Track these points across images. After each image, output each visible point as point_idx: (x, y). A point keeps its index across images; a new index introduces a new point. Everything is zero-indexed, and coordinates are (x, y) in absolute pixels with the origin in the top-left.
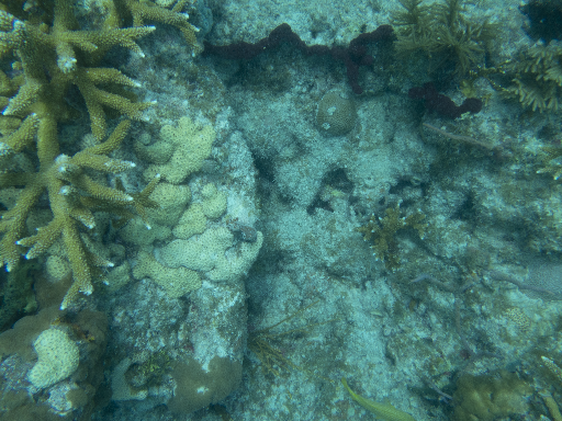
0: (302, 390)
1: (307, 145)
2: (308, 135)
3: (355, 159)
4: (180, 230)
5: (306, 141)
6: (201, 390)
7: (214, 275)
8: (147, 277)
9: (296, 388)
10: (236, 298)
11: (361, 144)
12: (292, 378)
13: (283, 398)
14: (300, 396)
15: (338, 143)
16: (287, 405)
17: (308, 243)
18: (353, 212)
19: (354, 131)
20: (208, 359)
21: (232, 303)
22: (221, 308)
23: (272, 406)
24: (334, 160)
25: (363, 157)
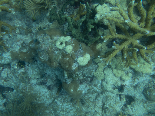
0: (71, 112)
1: (138, 88)
2: (141, 87)
3: (139, 104)
4: (115, 71)
5: (139, 87)
6: (72, 90)
7: (104, 83)
8: (98, 66)
9: (71, 110)
10: (99, 91)
11: (145, 104)
12: (73, 107)
13: (67, 107)
14: (69, 112)
15: (143, 97)
16: (66, 109)
17: (109, 97)
18: (122, 106)
19: (149, 102)
20: (80, 89)
21: (97, 90)
22: (95, 88)
23: (64, 105)
24: (137, 97)
25: (141, 106)
